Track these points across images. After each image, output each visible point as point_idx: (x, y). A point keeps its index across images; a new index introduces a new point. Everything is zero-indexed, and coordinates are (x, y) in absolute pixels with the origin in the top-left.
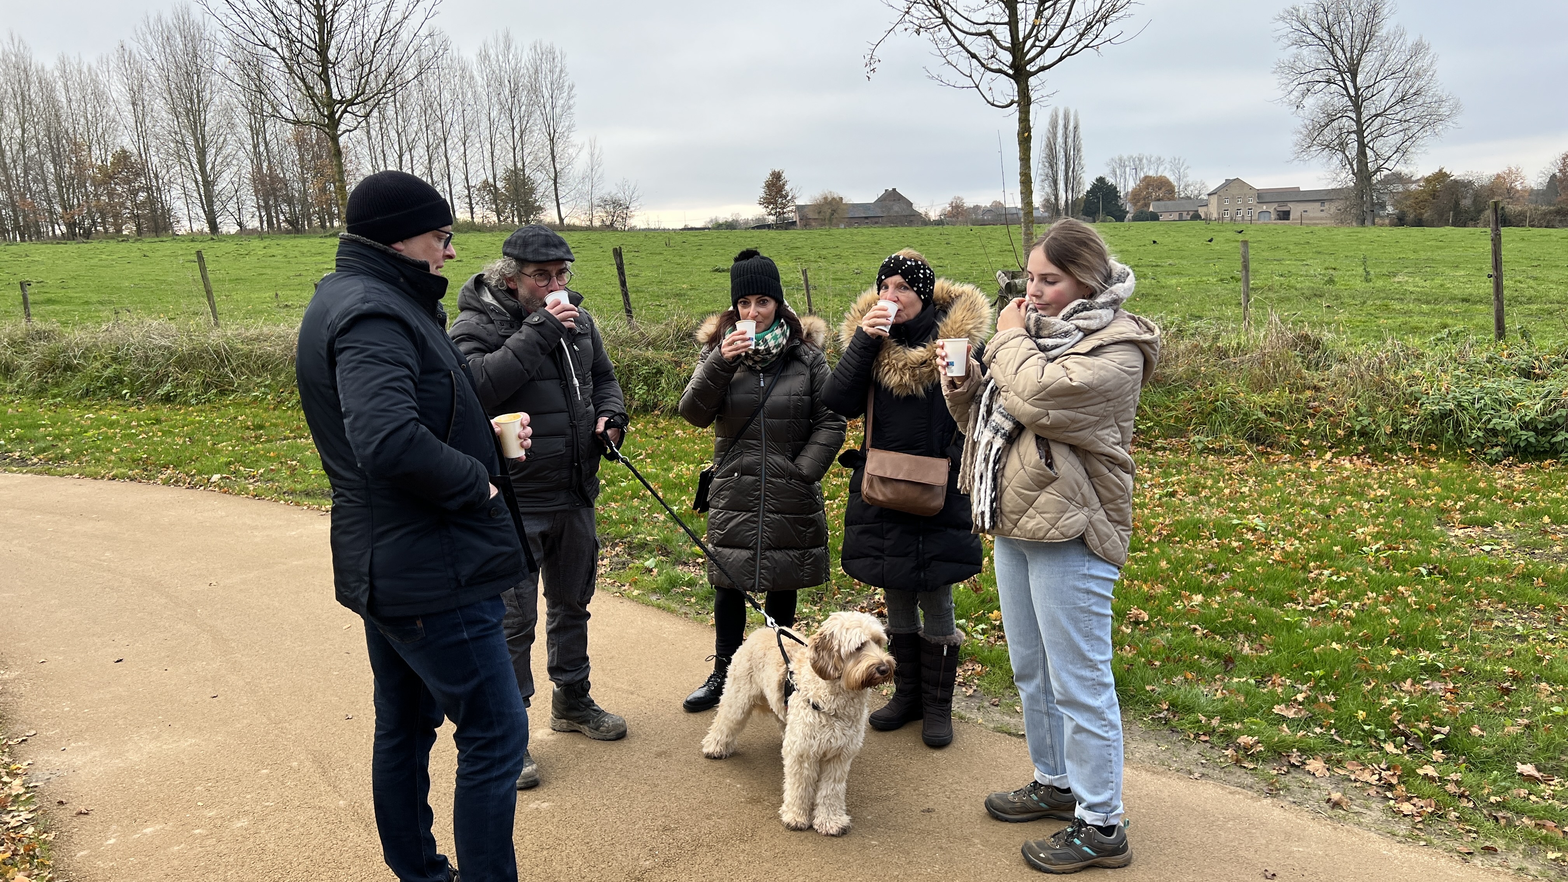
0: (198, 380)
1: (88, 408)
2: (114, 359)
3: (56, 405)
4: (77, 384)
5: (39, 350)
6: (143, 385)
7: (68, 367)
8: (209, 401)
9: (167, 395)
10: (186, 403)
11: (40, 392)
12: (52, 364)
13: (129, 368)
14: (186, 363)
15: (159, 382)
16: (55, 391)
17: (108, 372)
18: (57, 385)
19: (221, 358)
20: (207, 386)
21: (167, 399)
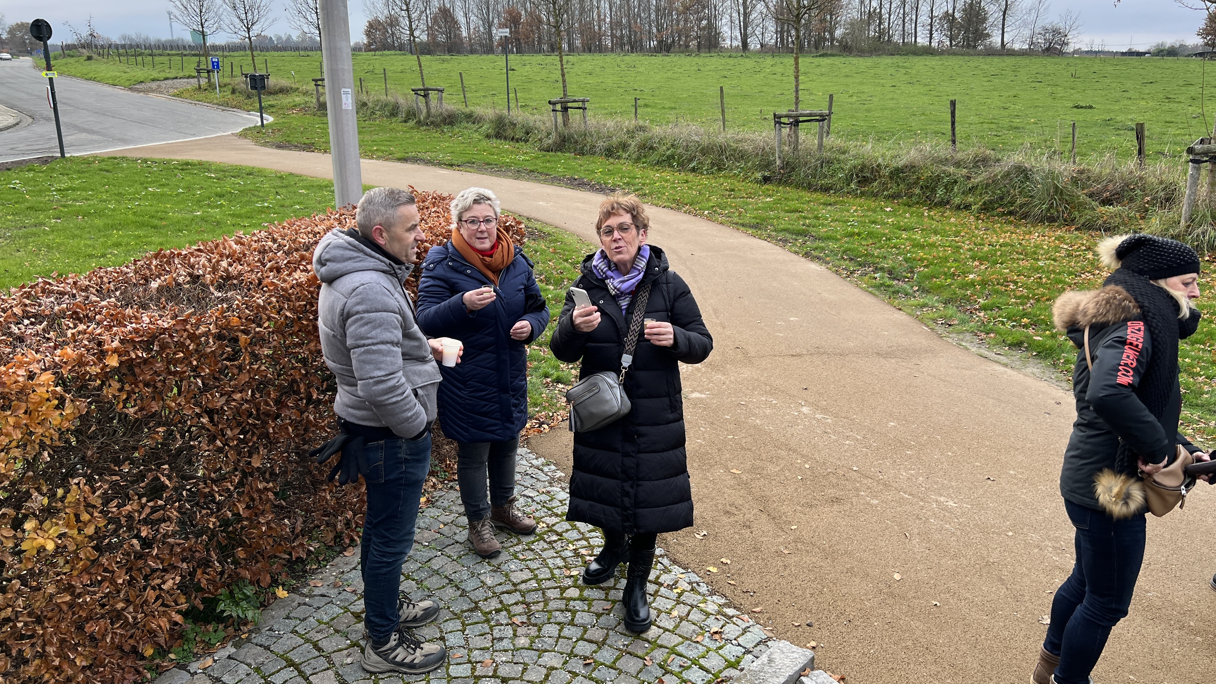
0: (709, 161)
1: (657, 171)
2: (672, 145)
3: (644, 168)
4: (654, 157)
5: (640, 137)
6: (683, 161)
7: (651, 148)
8: (712, 173)
9: (694, 167)
10: (702, 174)
11: (638, 160)
12: (644, 145)
13: (679, 151)
14: (705, 151)
15: (691, 160)
16: (644, 160)
17: (669, 153)
18: (645, 156)
19: (722, 150)
20: (713, 164)
21: (693, 170)
